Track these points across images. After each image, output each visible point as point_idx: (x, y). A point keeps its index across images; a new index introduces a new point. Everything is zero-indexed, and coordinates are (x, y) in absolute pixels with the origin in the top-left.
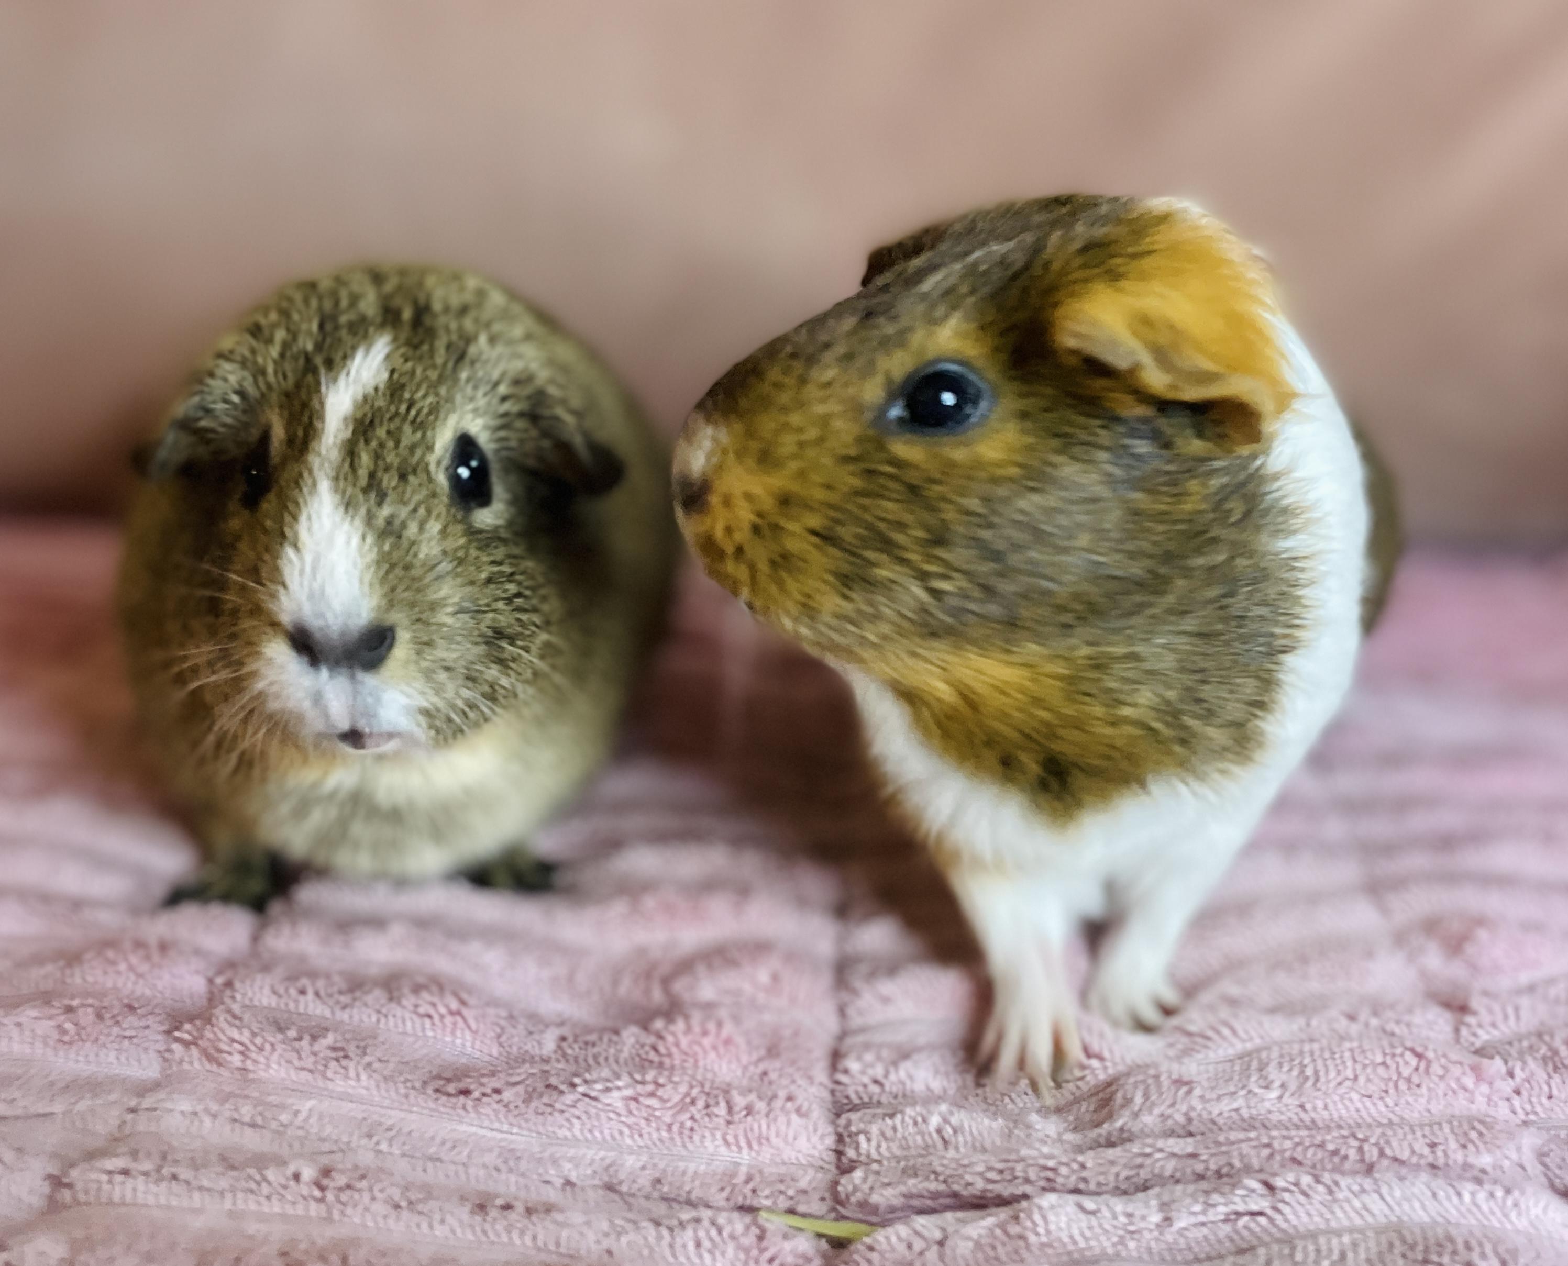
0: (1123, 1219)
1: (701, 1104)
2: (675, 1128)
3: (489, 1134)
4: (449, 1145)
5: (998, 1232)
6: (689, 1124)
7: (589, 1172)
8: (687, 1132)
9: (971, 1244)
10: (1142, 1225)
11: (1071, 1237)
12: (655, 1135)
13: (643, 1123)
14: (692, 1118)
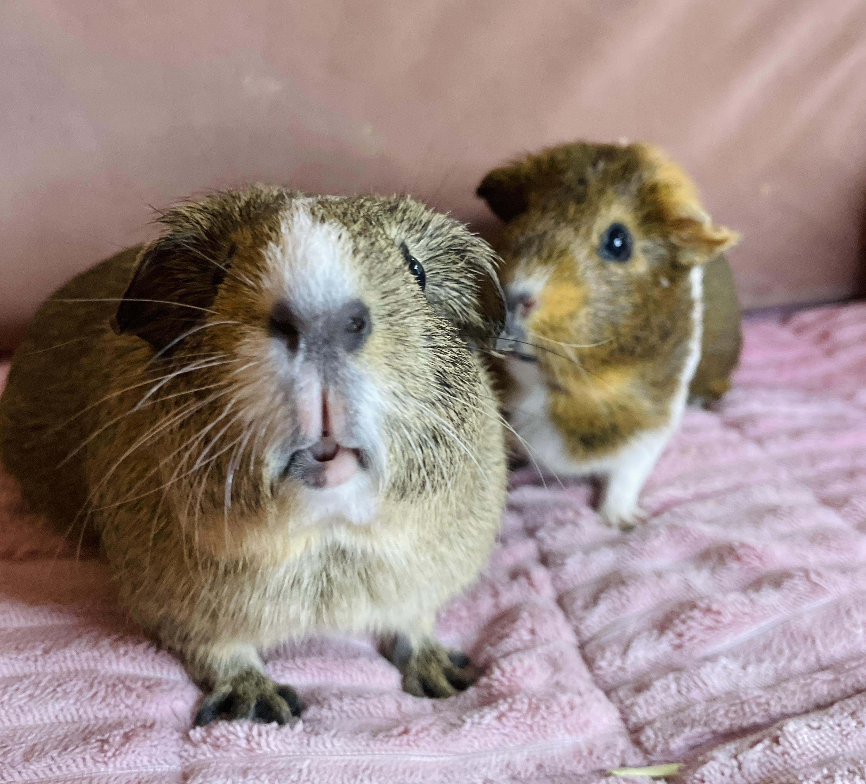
0: (837, 729)
1: (543, 707)
2: (535, 727)
3: (429, 760)
4: (408, 773)
5: (768, 752)
6: (542, 722)
7: (498, 770)
8: (542, 729)
9: (756, 764)
10: (849, 729)
11: (814, 746)
12: (524, 736)
13: (515, 730)
14: (543, 718)
